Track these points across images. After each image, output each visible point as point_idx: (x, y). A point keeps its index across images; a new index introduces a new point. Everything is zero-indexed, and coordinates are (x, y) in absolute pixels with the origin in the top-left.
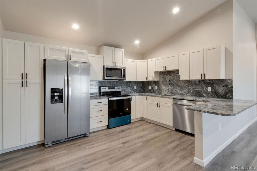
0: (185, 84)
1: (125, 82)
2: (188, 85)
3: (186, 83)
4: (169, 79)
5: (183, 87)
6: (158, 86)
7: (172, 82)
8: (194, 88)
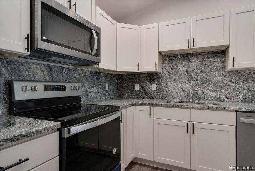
0: (227, 79)
1: (89, 74)
2: (233, 81)
3: (228, 77)
4: (185, 68)
5: (220, 84)
6: (159, 85)
7: (193, 74)
8: (249, 87)
